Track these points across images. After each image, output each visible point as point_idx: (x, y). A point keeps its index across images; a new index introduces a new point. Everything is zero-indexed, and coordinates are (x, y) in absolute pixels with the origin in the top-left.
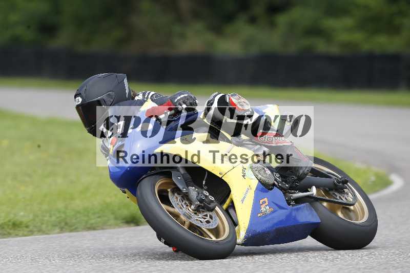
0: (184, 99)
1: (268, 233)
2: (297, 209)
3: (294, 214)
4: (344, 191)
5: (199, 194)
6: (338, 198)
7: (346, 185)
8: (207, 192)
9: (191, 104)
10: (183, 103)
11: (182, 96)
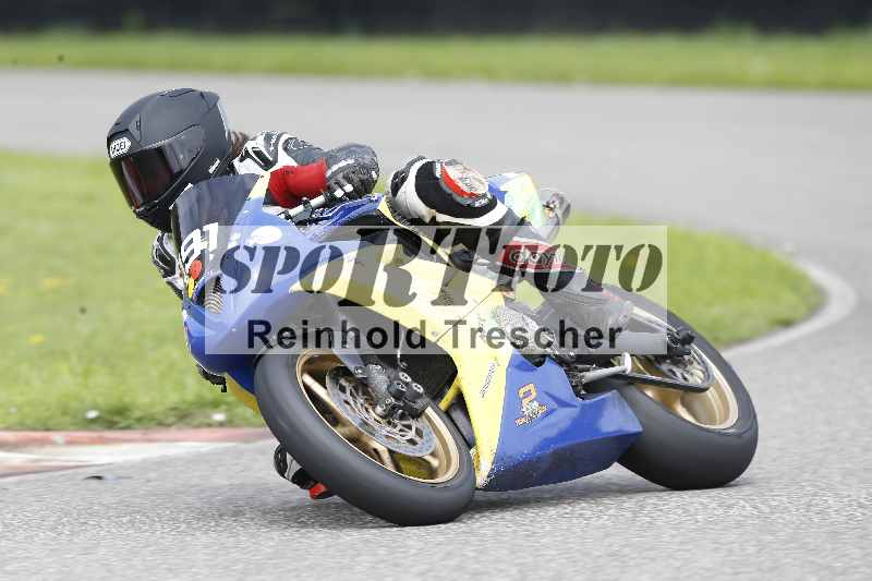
0: (346, 172)
5: (391, 380)
6: (679, 377)
8: (406, 375)
9: (362, 181)
10: (343, 181)
11: (343, 164)
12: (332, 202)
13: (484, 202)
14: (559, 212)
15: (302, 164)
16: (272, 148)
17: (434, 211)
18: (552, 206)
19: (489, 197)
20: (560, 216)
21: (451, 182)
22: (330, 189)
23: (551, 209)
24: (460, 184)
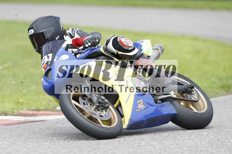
0: (89, 40)
1: (143, 121)
2: (162, 106)
3: (159, 108)
4: (192, 93)
5: (98, 98)
6: (189, 98)
7: (193, 89)
8: (103, 97)
9: (93, 42)
10: (88, 42)
11: (88, 37)
12: (85, 48)
13: (131, 48)
14: (160, 51)
15: (81, 37)
16: (73, 33)
17: (117, 51)
18: (158, 49)
19: (133, 47)
20: (160, 52)
21: (122, 43)
22: (85, 45)
23: (158, 50)
24: (125, 43)
